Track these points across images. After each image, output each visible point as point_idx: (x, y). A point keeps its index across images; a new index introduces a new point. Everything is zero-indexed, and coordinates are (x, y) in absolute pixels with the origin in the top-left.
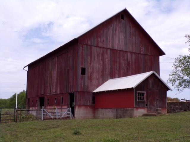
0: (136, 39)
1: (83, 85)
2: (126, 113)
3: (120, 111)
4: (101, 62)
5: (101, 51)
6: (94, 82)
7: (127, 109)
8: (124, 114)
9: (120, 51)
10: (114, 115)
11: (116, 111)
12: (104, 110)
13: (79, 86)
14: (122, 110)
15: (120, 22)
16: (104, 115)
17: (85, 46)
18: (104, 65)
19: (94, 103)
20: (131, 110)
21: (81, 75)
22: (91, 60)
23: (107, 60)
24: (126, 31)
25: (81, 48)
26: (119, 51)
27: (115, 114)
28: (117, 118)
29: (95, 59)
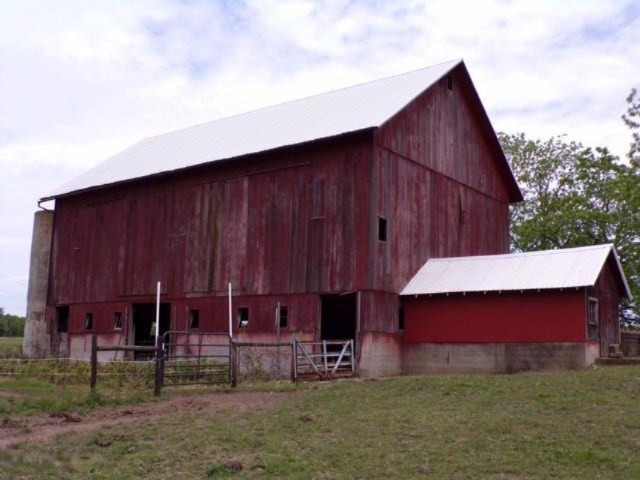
0: (473, 150)
1: (381, 273)
2: (552, 355)
3: (524, 352)
4: (415, 207)
5: (415, 174)
6: (403, 265)
7: (557, 344)
8: (544, 359)
9: (448, 178)
10: (497, 361)
11: (507, 349)
12: (448, 348)
13: (375, 274)
14: (533, 347)
15: (446, 96)
16: (448, 363)
17: (385, 154)
18: (419, 216)
19: (401, 326)
20: (573, 347)
21: (379, 241)
22: (396, 199)
23: (425, 201)
24: (456, 124)
25: (378, 157)
26: (444, 180)
27: (501, 359)
28: (510, 370)
29: (403, 197)
